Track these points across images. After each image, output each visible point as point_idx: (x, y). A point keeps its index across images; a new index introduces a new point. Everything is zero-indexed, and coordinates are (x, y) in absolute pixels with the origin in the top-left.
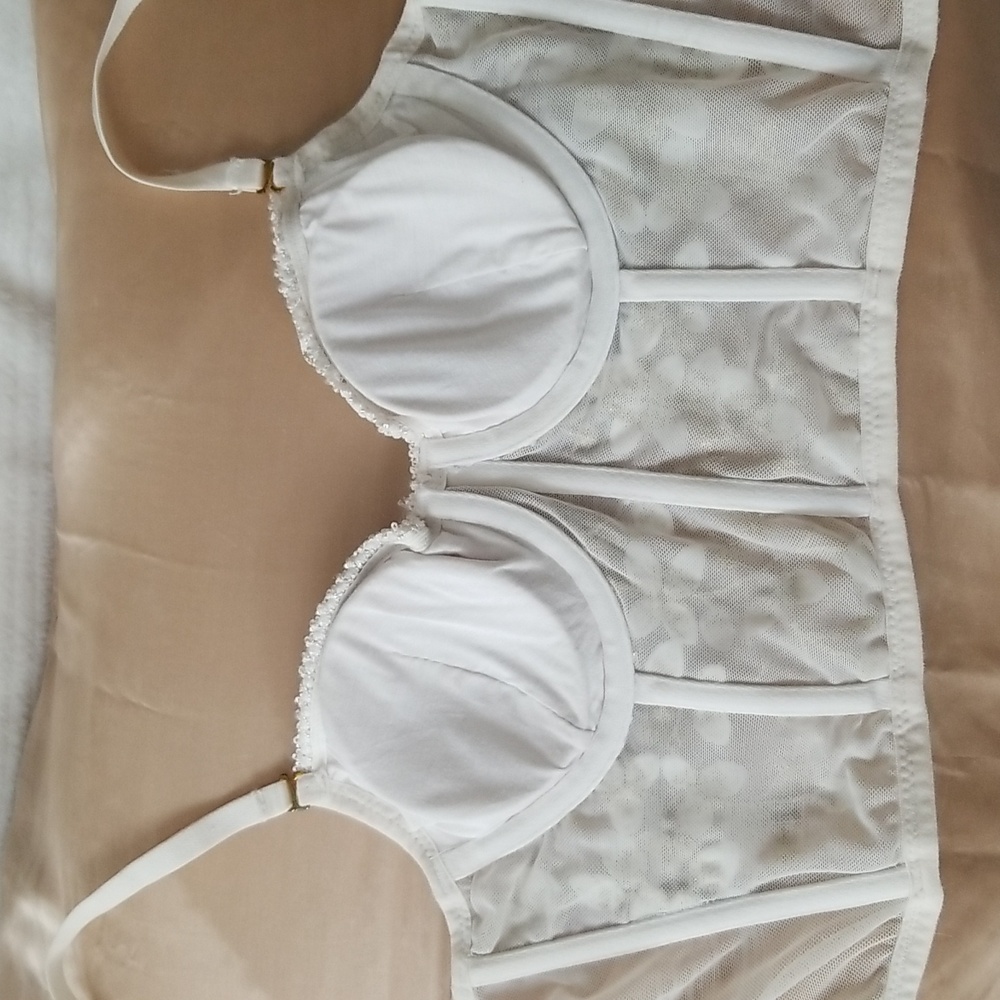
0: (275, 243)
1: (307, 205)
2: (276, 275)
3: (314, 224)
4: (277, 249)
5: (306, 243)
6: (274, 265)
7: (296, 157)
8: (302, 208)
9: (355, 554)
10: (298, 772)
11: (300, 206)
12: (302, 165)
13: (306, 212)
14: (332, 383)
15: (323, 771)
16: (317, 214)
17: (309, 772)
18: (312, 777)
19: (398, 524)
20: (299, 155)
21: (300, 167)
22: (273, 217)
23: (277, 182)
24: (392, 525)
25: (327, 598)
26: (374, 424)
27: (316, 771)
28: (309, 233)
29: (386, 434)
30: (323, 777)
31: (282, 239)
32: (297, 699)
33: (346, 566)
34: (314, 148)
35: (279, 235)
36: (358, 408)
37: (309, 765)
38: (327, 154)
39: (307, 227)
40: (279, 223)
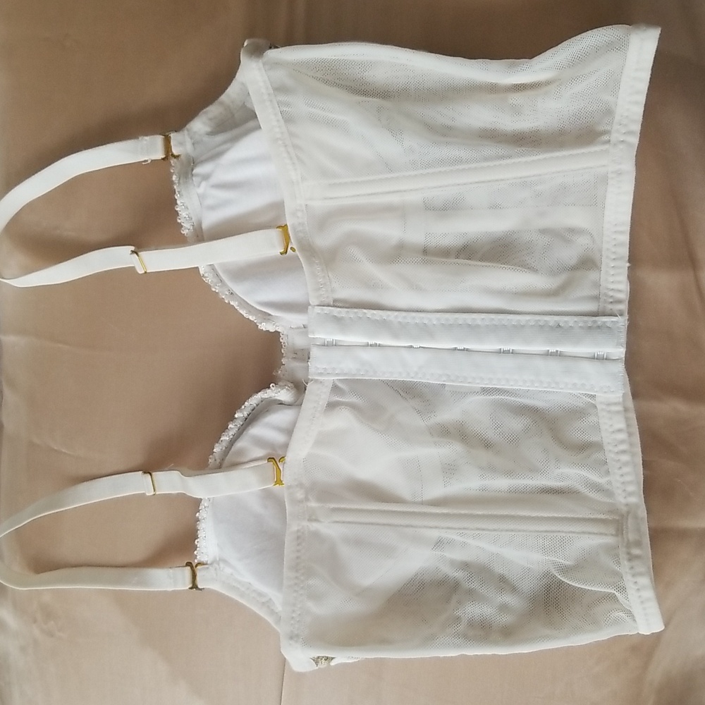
0: (176, 197)
1: (197, 170)
2: (179, 221)
3: (204, 184)
4: (178, 202)
5: (199, 197)
6: (177, 213)
7: (186, 132)
8: (194, 171)
9: (243, 407)
10: (199, 564)
11: (192, 170)
12: (191, 138)
13: (197, 175)
14: (224, 297)
15: (215, 565)
16: (206, 177)
17: (206, 564)
18: (208, 568)
19: (276, 384)
20: (188, 130)
21: (189, 140)
22: (174, 178)
23: (175, 151)
24: (271, 386)
25: (222, 439)
26: (256, 323)
27: (211, 564)
28: (201, 190)
29: (264, 329)
30: (216, 569)
31: (181, 196)
32: (197, 515)
33: (236, 416)
34: (199, 125)
35: (179, 192)
36: (243, 312)
37: (206, 559)
38: (208, 129)
39: (199, 186)
40: (179, 183)
